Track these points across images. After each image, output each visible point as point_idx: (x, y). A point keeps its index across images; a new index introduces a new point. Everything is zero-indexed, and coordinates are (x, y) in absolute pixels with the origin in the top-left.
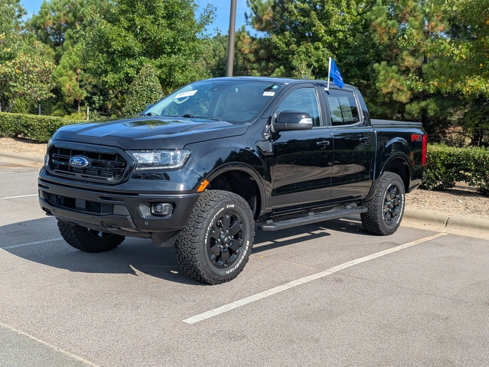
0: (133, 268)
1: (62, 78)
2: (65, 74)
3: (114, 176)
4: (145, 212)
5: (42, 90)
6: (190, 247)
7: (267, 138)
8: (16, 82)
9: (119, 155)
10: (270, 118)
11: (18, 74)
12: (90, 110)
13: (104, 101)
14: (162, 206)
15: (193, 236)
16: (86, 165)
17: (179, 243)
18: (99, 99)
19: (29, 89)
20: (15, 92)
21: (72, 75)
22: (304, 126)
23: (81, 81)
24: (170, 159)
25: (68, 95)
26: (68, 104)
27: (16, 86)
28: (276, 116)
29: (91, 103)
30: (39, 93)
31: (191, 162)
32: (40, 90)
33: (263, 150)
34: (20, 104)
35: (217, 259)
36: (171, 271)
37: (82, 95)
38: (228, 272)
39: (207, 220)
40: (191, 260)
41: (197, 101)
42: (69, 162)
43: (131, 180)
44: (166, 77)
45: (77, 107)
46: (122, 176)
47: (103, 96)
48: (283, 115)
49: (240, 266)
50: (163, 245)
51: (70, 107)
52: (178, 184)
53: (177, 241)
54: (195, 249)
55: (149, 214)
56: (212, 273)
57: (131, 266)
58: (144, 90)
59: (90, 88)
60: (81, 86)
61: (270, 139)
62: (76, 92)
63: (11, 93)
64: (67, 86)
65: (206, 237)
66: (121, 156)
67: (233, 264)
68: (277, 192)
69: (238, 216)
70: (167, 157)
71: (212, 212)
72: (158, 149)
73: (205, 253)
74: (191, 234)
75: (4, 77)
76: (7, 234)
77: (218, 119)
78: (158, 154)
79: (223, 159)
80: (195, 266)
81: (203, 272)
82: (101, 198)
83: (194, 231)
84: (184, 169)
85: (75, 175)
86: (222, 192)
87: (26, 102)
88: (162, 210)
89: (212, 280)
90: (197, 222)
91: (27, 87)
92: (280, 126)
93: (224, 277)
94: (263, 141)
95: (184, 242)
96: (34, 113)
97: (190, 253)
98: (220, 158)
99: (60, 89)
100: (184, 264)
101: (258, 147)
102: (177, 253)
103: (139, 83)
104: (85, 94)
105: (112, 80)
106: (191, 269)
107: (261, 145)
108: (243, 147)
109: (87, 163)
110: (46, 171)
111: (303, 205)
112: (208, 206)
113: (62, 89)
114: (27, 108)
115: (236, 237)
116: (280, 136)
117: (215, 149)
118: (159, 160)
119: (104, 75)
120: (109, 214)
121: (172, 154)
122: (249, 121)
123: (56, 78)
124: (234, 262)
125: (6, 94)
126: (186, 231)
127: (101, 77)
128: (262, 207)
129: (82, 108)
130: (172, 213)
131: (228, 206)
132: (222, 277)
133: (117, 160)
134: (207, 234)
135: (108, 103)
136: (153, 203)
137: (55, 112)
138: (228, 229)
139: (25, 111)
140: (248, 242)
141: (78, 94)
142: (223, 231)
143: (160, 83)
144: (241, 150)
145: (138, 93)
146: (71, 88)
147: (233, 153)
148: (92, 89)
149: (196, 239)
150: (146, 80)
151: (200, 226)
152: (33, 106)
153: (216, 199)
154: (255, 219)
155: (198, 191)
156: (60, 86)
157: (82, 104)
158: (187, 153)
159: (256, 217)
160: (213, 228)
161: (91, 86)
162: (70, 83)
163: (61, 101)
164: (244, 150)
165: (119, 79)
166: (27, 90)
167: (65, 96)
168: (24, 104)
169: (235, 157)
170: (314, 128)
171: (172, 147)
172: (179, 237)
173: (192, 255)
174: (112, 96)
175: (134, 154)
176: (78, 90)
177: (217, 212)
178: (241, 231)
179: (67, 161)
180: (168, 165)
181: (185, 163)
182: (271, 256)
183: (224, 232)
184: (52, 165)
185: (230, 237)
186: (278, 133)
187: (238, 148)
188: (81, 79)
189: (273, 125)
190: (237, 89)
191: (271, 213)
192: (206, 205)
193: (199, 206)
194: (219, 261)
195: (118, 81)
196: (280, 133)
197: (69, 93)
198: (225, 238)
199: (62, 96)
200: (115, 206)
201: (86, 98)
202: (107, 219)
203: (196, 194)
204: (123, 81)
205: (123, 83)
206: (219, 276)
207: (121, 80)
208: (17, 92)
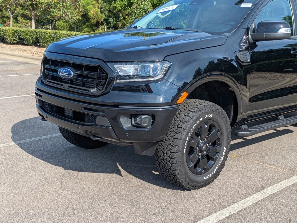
0: (119, 167)
1: (89, 6)
2: (91, 3)
3: (97, 88)
4: (126, 123)
5: (72, 14)
6: (169, 157)
7: (244, 48)
8: (55, 9)
9: (101, 67)
10: (248, 29)
11: (56, 3)
12: (107, 28)
13: (116, 21)
14: (141, 119)
15: (172, 146)
16: (71, 77)
17: (159, 151)
18: (113, 20)
19: (64, 13)
20: (54, 15)
21: (95, 4)
22: (282, 36)
23: (101, 8)
24: (150, 71)
25: (93, 18)
26: (93, 24)
27: (55, 12)
28: (254, 27)
29: (108, 24)
30: (70, 16)
31: (171, 74)
32: (71, 14)
33: (242, 60)
34: (63, 25)
35: (195, 166)
36: (153, 172)
37: (102, 18)
38: (205, 178)
39: (186, 131)
40: (170, 169)
41: (178, 20)
42: (57, 73)
43: (111, 92)
44: (157, 2)
45: (99, 26)
46: (103, 87)
47: (116, 18)
48: (260, 25)
49: (217, 172)
50: (144, 153)
51: (94, 26)
52: (158, 97)
53: (157, 149)
54: (174, 158)
55: (130, 125)
56: (191, 180)
57: (118, 164)
58: (141, 12)
59: (107, 13)
60: (101, 12)
61: (247, 49)
62: (98, 16)
63: (52, 16)
64: (92, 12)
65: (185, 147)
66: (102, 69)
67: (210, 171)
68: (253, 100)
69: (215, 124)
70: (147, 69)
71: (191, 122)
72: (138, 61)
73: (183, 163)
74: (170, 144)
75: (47, 5)
76: (24, 128)
77: (197, 30)
78: (139, 67)
79: (202, 69)
80: (174, 175)
81: (182, 180)
82: (85, 108)
83: (173, 141)
84: (164, 81)
85: (63, 85)
86: (202, 101)
87: (66, 23)
88: (141, 122)
89: (190, 187)
90: (177, 133)
91: (63, 12)
92: (258, 35)
93: (202, 183)
94: (240, 51)
95: (163, 151)
96: (71, 31)
97: (169, 162)
98: (199, 68)
99: (88, 14)
100: (163, 171)
101: (236, 57)
102: (157, 160)
103: (137, 7)
104: (104, 17)
105: (119, 5)
106: (170, 176)
107: (239, 55)
108: (222, 57)
109: (73, 74)
110: (40, 81)
111: (274, 111)
112: (187, 117)
113: (89, 14)
114: (67, 27)
115: (214, 144)
116: (257, 46)
117: (195, 61)
118: (139, 72)
119: (114, 2)
120: (92, 123)
121: (152, 65)
122: (228, 32)
123: (85, 7)
124: (211, 168)
125: (49, 17)
126: (166, 140)
127: (112, 4)
128: (239, 113)
129: (102, 27)
130: (152, 125)
131: (206, 116)
132: (200, 183)
133: (99, 72)
134: (186, 144)
135: (119, 23)
136: (133, 115)
137: (85, 30)
138: (206, 138)
139: (66, 29)
140: (225, 148)
141: (100, 17)
142: (201, 139)
143: (152, 7)
144: (218, 60)
145: (136, 14)
146: (95, 13)
147: (211, 63)
148: (109, 13)
149: (175, 150)
150: (141, 5)
151: (179, 136)
152: (71, 26)
153: (195, 109)
154: (232, 126)
155: (177, 103)
156: (87, 12)
157: (102, 24)
158: (167, 65)
159: (233, 123)
160: (192, 138)
161: (108, 12)
162: (94, 10)
163: (89, 22)
164: (221, 59)
165: (124, 5)
166: (62, 14)
167: (91, 18)
168: (65, 25)
169: (214, 67)
170: (292, 37)
171: (153, 58)
172: (159, 146)
173: (171, 164)
174: (122, 18)
175: (114, 66)
176: (99, 14)
177: (196, 122)
178: (218, 138)
179: (56, 71)
180: (148, 77)
181: (165, 75)
182: (243, 155)
183: (203, 140)
184: (45, 75)
185: (208, 145)
186: (255, 43)
187: (215, 58)
188: (101, 7)
189: (251, 35)
190: (215, 3)
191: (246, 119)
192: (185, 115)
193: (178, 116)
194: (197, 168)
195: (124, 6)
196: (257, 43)
197: (94, 17)
198: (203, 146)
199: (89, 19)
200: (97, 116)
201: (105, 20)
202: (91, 129)
203: (175, 106)
204: (127, 6)
205: (127, 7)
206: (197, 182)
207: (125, 5)
208: (56, 16)
